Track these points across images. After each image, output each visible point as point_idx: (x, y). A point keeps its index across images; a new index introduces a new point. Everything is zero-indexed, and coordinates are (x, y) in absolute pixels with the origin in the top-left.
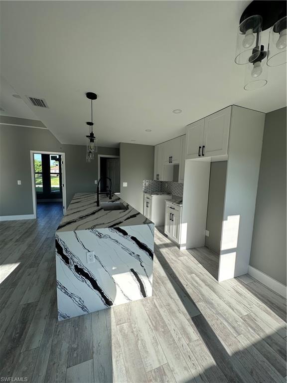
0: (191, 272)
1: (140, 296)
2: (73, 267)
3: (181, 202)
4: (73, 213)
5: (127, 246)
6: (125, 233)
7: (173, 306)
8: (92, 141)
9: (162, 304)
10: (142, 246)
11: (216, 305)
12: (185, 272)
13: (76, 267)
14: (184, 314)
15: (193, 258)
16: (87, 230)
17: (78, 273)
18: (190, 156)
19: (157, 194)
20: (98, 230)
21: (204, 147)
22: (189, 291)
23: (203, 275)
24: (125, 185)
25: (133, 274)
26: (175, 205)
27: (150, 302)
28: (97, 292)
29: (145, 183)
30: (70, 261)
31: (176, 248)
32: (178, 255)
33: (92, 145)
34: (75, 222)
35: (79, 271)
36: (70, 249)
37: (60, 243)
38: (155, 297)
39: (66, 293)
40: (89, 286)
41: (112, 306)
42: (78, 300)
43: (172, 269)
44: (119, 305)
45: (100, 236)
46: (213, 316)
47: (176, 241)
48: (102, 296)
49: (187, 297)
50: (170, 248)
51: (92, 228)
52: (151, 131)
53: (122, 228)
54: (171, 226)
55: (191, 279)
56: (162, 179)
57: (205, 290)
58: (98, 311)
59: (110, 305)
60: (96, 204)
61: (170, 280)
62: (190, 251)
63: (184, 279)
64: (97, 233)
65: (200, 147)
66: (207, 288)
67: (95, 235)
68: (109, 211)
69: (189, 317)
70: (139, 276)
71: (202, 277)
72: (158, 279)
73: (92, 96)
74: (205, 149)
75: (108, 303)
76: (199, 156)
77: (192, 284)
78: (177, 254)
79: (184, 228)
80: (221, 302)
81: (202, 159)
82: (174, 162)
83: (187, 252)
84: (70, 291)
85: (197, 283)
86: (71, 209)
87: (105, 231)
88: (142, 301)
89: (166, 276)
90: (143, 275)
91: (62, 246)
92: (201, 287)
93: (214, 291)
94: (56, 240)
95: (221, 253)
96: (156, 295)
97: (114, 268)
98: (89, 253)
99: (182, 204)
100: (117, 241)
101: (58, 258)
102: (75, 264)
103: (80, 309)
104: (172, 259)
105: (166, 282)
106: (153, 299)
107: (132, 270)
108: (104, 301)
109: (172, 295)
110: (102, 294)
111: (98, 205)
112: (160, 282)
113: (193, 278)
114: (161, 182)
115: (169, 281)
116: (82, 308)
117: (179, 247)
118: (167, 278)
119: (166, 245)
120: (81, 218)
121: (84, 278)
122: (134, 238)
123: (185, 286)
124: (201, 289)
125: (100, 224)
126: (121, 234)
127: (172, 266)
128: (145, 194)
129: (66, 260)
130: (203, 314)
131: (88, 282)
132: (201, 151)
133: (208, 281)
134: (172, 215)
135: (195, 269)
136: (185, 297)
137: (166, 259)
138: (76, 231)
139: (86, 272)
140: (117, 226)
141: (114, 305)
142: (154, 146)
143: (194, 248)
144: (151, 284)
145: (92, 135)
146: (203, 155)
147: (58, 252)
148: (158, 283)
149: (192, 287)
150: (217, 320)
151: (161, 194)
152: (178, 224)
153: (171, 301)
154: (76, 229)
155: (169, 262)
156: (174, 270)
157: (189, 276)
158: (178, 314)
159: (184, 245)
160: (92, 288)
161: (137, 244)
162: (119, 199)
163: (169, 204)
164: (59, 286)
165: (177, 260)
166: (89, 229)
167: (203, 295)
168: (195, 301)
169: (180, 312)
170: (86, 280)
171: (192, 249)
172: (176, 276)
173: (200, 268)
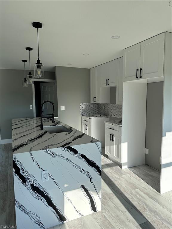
0: (135, 188)
1: (91, 211)
2: (29, 186)
3: (120, 122)
4: (20, 137)
5: (77, 165)
6: (75, 152)
7: (122, 217)
8: (39, 67)
9: (112, 216)
10: (91, 163)
11: (160, 213)
12: (130, 188)
13: (32, 185)
14: (133, 223)
15: (135, 175)
16: (42, 150)
17: (34, 192)
18: (128, 78)
19: (95, 117)
20: (51, 150)
21: (141, 69)
22: (135, 203)
23: (146, 190)
24: (62, 108)
25: (84, 191)
26: (114, 126)
27: (100, 216)
28: (52, 209)
29: (83, 106)
30: (27, 180)
31: (118, 167)
32: (121, 173)
33: (39, 71)
34: (26, 144)
35: (35, 189)
36: (27, 169)
37: (17, 163)
38: (104, 211)
39: (24, 210)
40: (44, 203)
41: (65, 222)
42: (34, 217)
43: (116, 186)
44: (72, 221)
45: (53, 155)
46: (158, 221)
47: (117, 160)
48: (56, 213)
49: (133, 209)
50: (112, 168)
51: (46, 148)
52: (88, 54)
53: (73, 147)
54: (112, 147)
55: (136, 194)
56: (99, 101)
57: (150, 202)
58: (53, 227)
59: (63, 221)
60: (39, 128)
61: (116, 195)
62: (132, 169)
63: (129, 194)
64: (51, 153)
65: (137, 70)
66: (150, 199)
67: (49, 155)
68: (55, 134)
69: (137, 224)
70: (89, 192)
71: (145, 191)
72: (105, 196)
73: (37, 25)
74: (143, 72)
75: (62, 218)
76: (137, 78)
77: (137, 198)
78: (119, 172)
79: (124, 147)
80: (164, 210)
81: (139, 81)
82: (111, 85)
83: (129, 170)
84: (27, 209)
85: (141, 196)
86: (16, 134)
87: (58, 150)
88: (92, 215)
89: (112, 193)
90: (93, 191)
91: (19, 167)
92: (146, 200)
93: (157, 201)
94: (14, 161)
95: (162, 166)
96: (105, 209)
97: (66, 186)
98: (43, 173)
99: (122, 124)
100: (68, 160)
101: (16, 178)
102: (31, 183)
103: (37, 225)
104: (116, 177)
105: (113, 197)
106: (103, 212)
107: (83, 187)
108: (59, 217)
109: (119, 208)
110: (56, 210)
111: (42, 129)
112: (107, 198)
113: (137, 193)
114: (98, 104)
115: (115, 197)
116: (39, 225)
117: (121, 166)
118: (113, 194)
119: (108, 166)
120: (31, 141)
121: (40, 196)
122: (83, 156)
123: (130, 200)
124: (145, 201)
125: (52, 145)
126: (72, 153)
127: (116, 183)
128: (83, 117)
129: (23, 179)
130: (149, 221)
131: (44, 199)
132: (139, 74)
133: (151, 194)
134: (112, 135)
135: (138, 184)
136: (132, 208)
137: (110, 178)
138: (32, 152)
139: (41, 190)
140: (68, 146)
141: (67, 221)
142: (90, 69)
143: (135, 167)
144: (100, 198)
145: (39, 61)
146: (141, 77)
147: (15, 172)
148: (105, 199)
149: (137, 200)
150: (162, 224)
151: (99, 116)
152: (119, 143)
153: (119, 213)
154: (31, 150)
155: (113, 180)
156: (118, 187)
157: (133, 191)
158: (127, 223)
159: (125, 164)
160: (47, 205)
161: (86, 161)
162: (60, 122)
163: (108, 125)
164: (17, 205)
165: (120, 178)
166: (43, 149)
167: (147, 206)
168: (141, 212)
169: (129, 222)
170: (42, 197)
171: (133, 167)
172: (121, 192)
173: (143, 184)
